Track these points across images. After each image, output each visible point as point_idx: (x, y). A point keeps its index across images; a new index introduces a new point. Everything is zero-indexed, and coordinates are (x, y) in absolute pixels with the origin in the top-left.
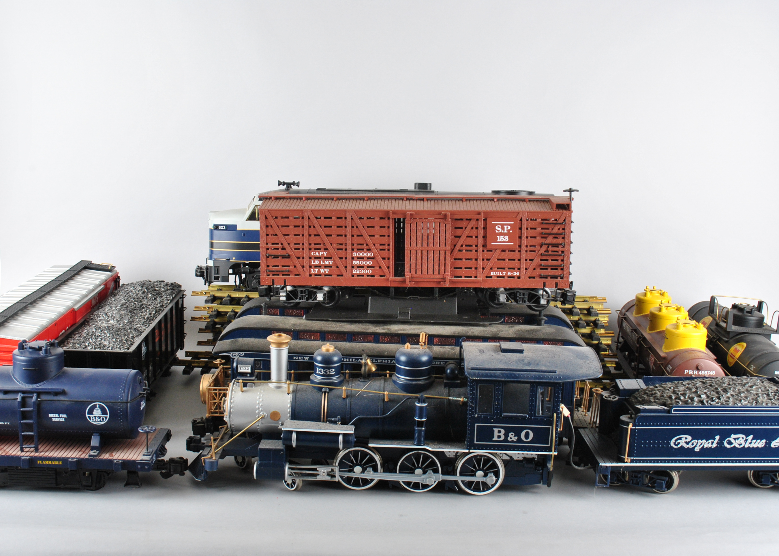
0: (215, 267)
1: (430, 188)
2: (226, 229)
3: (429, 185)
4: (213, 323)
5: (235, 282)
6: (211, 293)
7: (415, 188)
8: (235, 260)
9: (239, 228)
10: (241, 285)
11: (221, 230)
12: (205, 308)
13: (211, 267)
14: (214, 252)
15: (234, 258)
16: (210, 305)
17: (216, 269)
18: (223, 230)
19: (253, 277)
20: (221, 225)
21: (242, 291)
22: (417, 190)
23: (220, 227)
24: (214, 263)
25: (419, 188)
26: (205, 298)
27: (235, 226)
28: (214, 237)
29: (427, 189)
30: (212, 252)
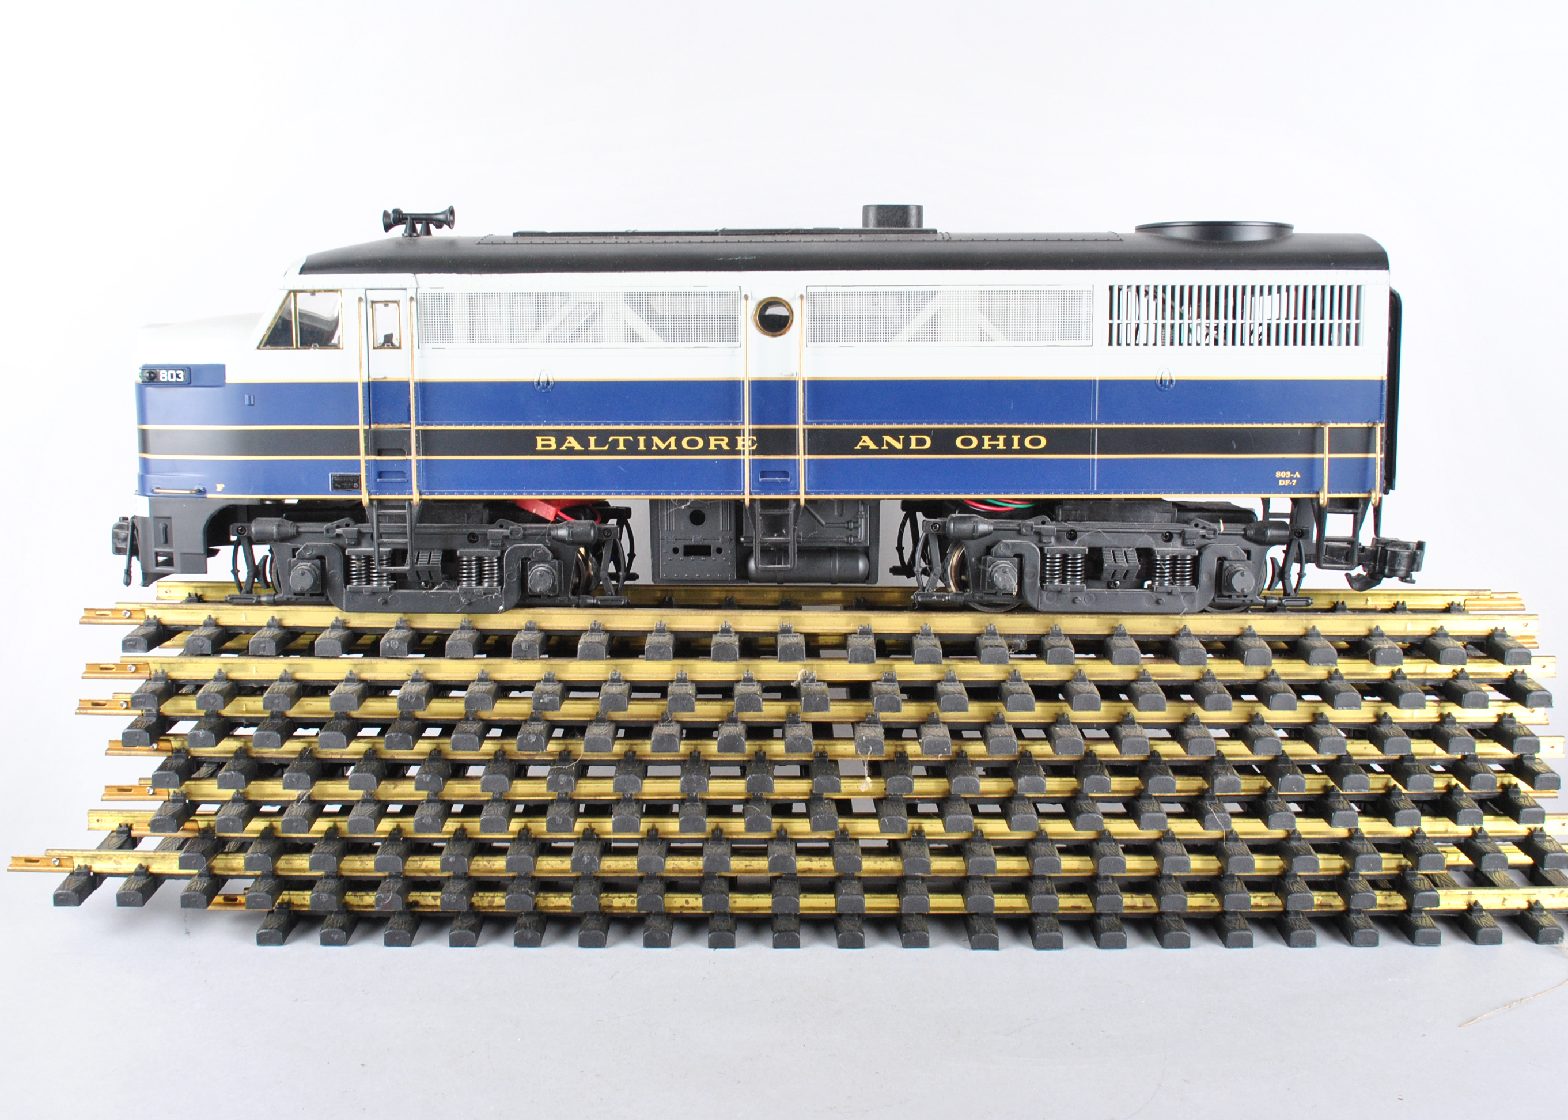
0: (157, 518)
1: (920, 222)
2: (188, 383)
3: (913, 212)
4: (154, 720)
5: (235, 572)
6: (151, 613)
7: (865, 222)
8: (224, 492)
9: (233, 377)
10: (256, 580)
11: (168, 384)
12: (121, 667)
13: (144, 519)
14: (152, 467)
15: (220, 487)
16: (139, 656)
17: (161, 526)
18: (177, 385)
19: (294, 550)
20: (167, 368)
21: (259, 603)
22: (871, 227)
23: (164, 376)
24: (152, 505)
25: (879, 223)
26: (128, 630)
27: (219, 370)
28: (150, 414)
29: (906, 223)
30: (145, 463)
